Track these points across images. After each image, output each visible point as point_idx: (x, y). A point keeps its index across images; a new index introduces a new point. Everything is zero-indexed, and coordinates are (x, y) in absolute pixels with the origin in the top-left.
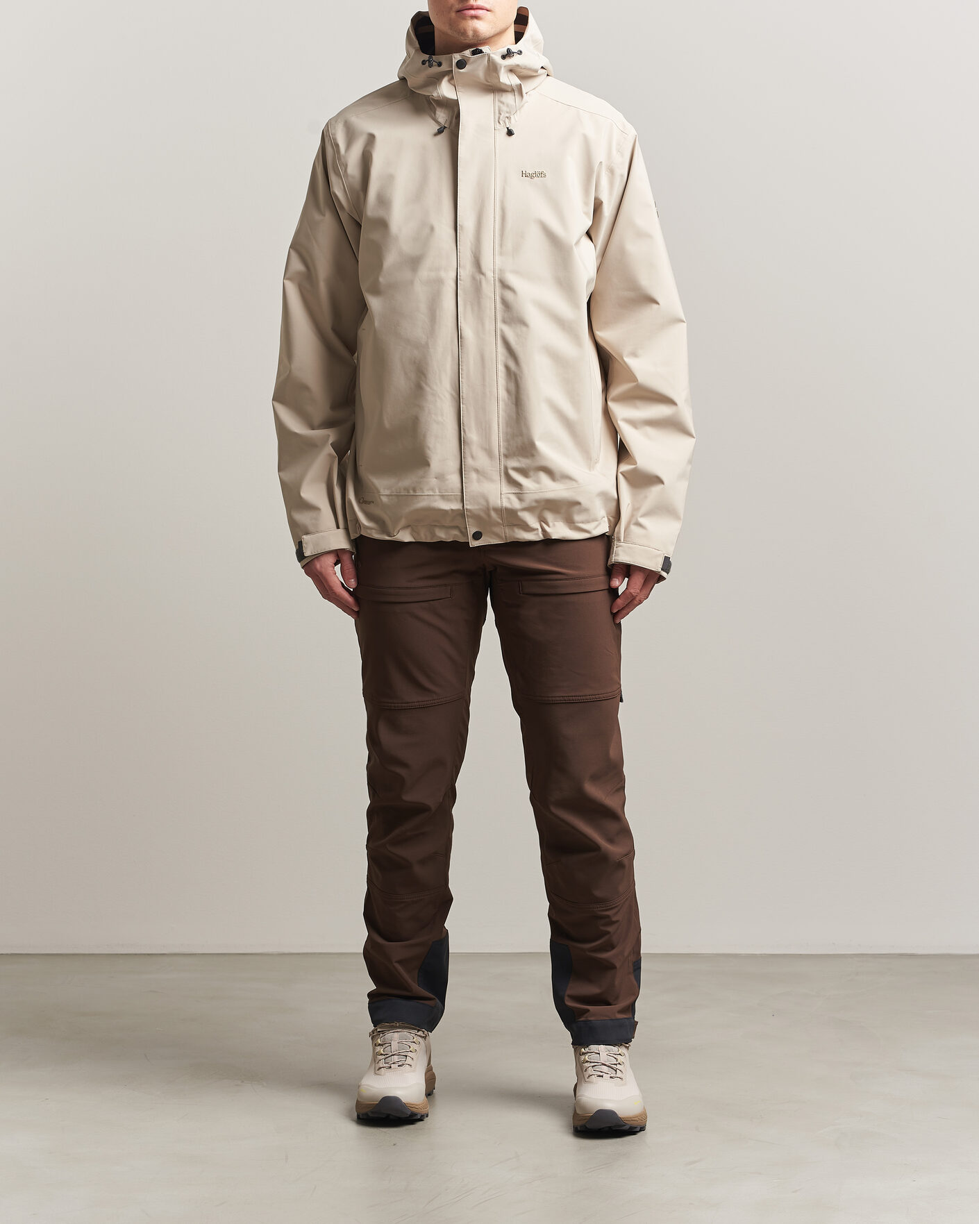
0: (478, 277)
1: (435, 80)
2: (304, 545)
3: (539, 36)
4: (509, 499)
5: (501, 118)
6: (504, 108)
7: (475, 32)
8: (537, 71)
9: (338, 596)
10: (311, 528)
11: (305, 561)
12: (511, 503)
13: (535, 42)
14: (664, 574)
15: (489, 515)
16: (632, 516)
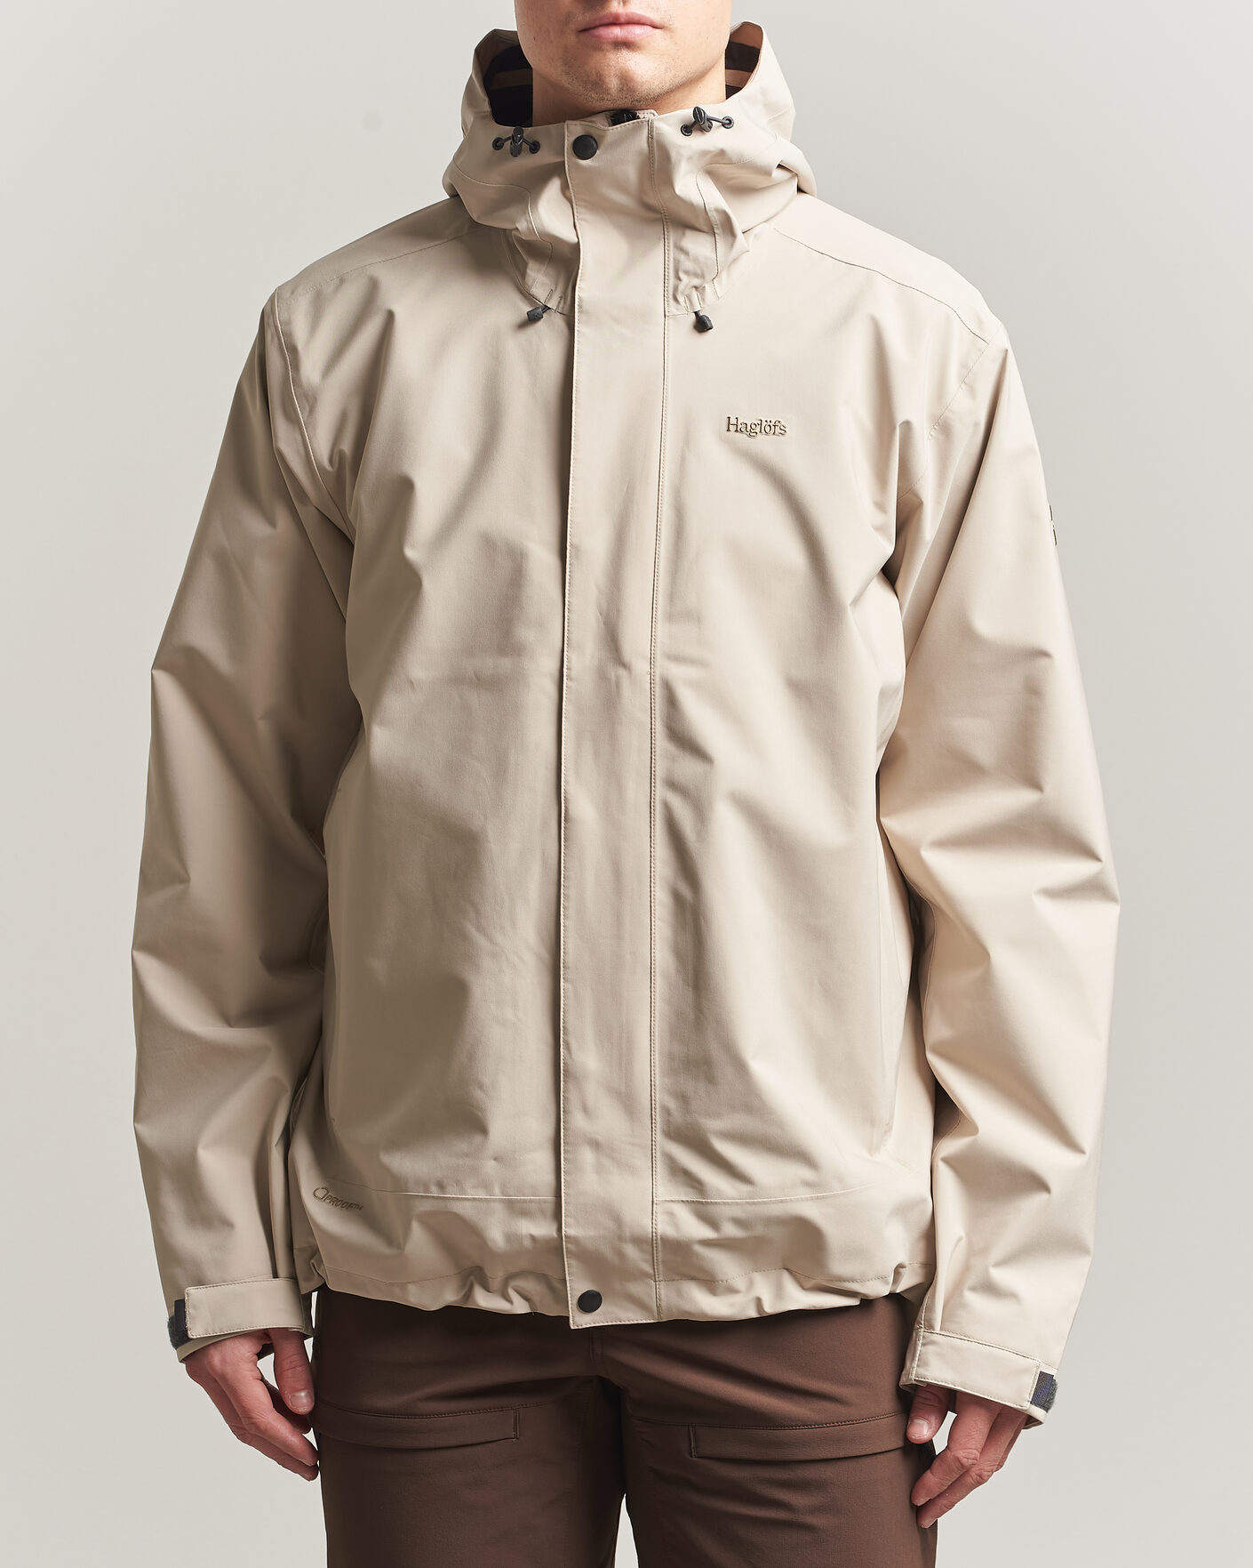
0: (614, 672)
1: (526, 190)
2: (189, 1310)
3: (783, 95)
4: (671, 1214)
5: (681, 287)
6: (687, 264)
7: (626, 80)
8: (767, 173)
9: (265, 1432)
10: (211, 1272)
11: (189, 1349)
12: (676, 1225)
13: (771, 108)
14: (1037, 1412)
15: (621, 1254)
16: (966, 1269)
